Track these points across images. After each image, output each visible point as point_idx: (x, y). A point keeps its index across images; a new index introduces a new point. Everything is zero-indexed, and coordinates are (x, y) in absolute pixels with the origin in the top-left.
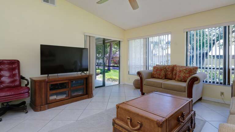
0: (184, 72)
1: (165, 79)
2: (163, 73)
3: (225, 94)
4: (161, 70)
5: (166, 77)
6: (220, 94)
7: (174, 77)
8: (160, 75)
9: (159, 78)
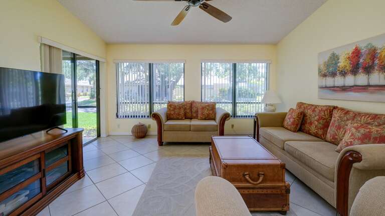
0: (208, 109)
1: (186, 118)
2: (182, 112)
3: (235, 126)
4: (180, 108)
5: (186, 117)
6: (231, 127)
7: (194, 115)
8: (179, 115)
9: (178, 119)
